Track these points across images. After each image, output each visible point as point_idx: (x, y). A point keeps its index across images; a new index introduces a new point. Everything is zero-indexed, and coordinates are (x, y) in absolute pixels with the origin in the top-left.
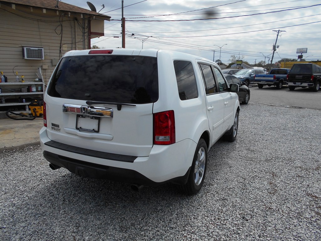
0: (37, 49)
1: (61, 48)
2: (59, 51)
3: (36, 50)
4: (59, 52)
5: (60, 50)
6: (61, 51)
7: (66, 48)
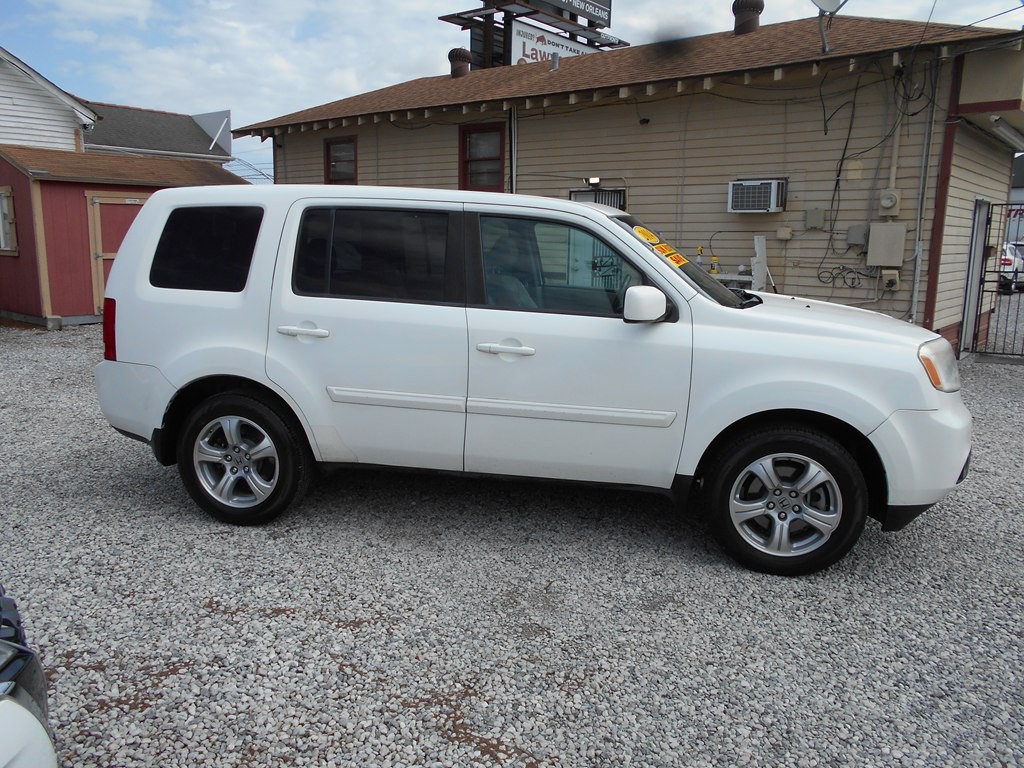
0: (758, 183)
1: (842, 173)
2: (834, 183)
3: (754, 187)
4: (833, 188)
5: (838, 181)
6: (841, 183)
7: (860, 172)
